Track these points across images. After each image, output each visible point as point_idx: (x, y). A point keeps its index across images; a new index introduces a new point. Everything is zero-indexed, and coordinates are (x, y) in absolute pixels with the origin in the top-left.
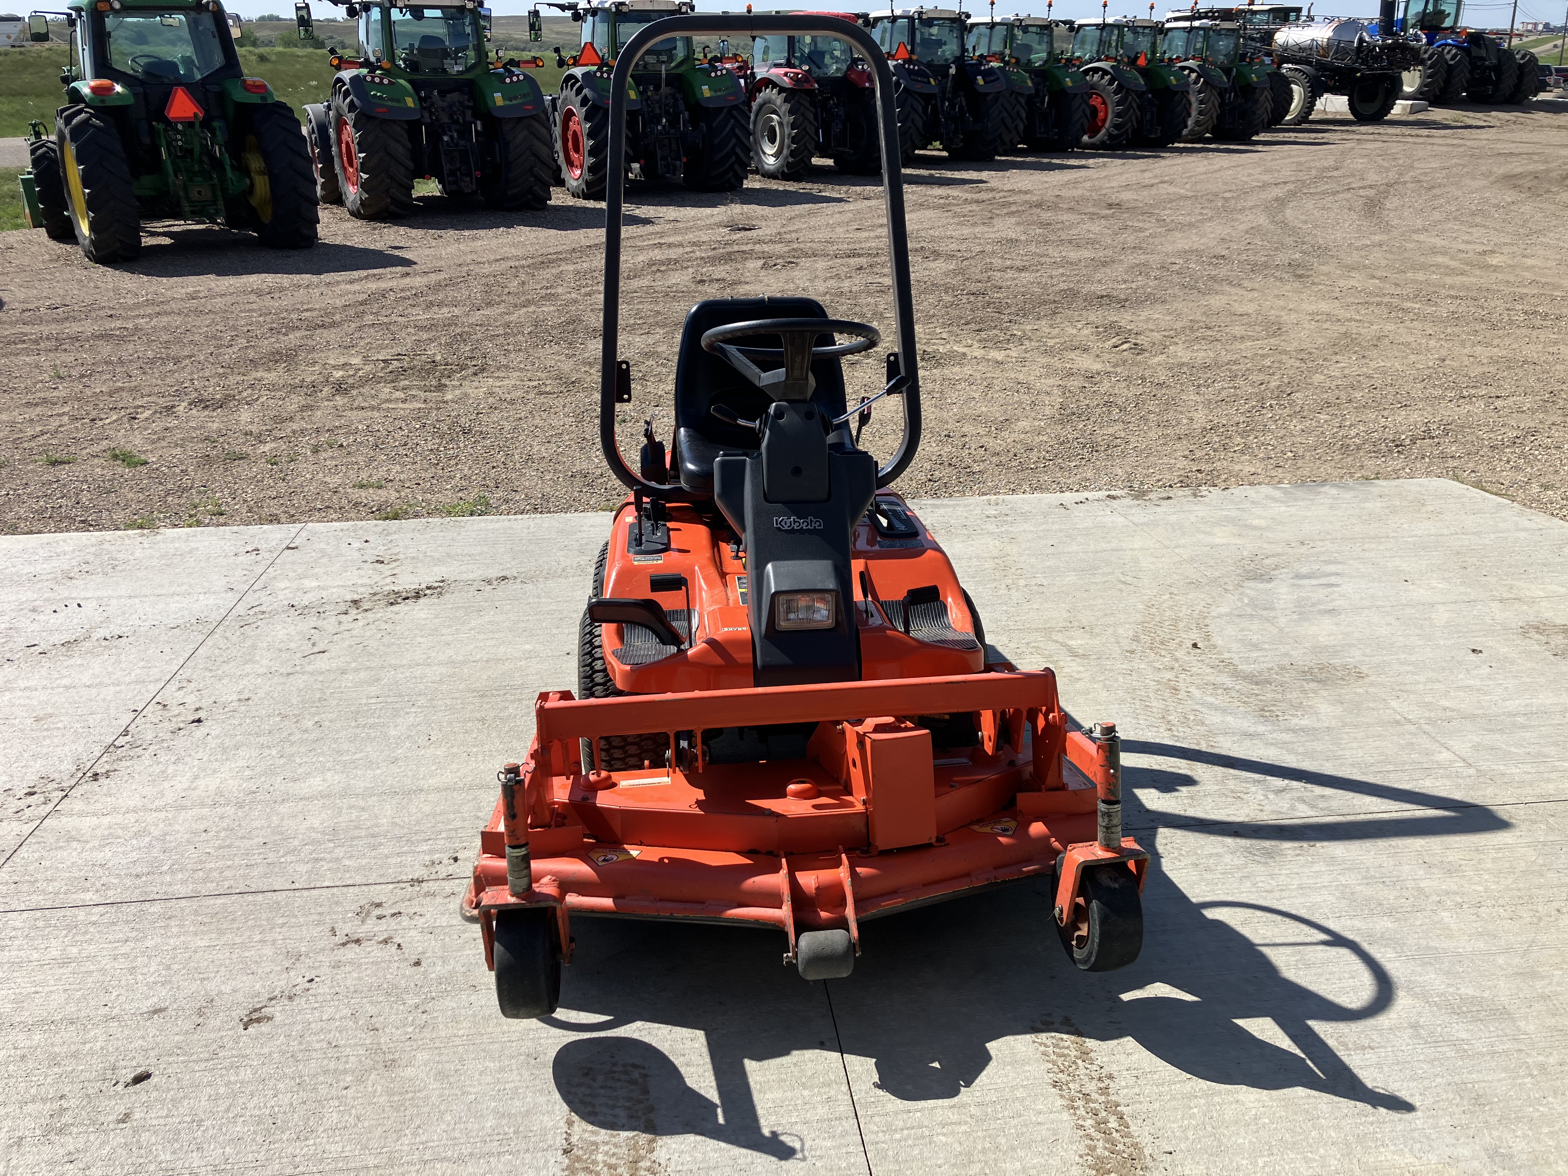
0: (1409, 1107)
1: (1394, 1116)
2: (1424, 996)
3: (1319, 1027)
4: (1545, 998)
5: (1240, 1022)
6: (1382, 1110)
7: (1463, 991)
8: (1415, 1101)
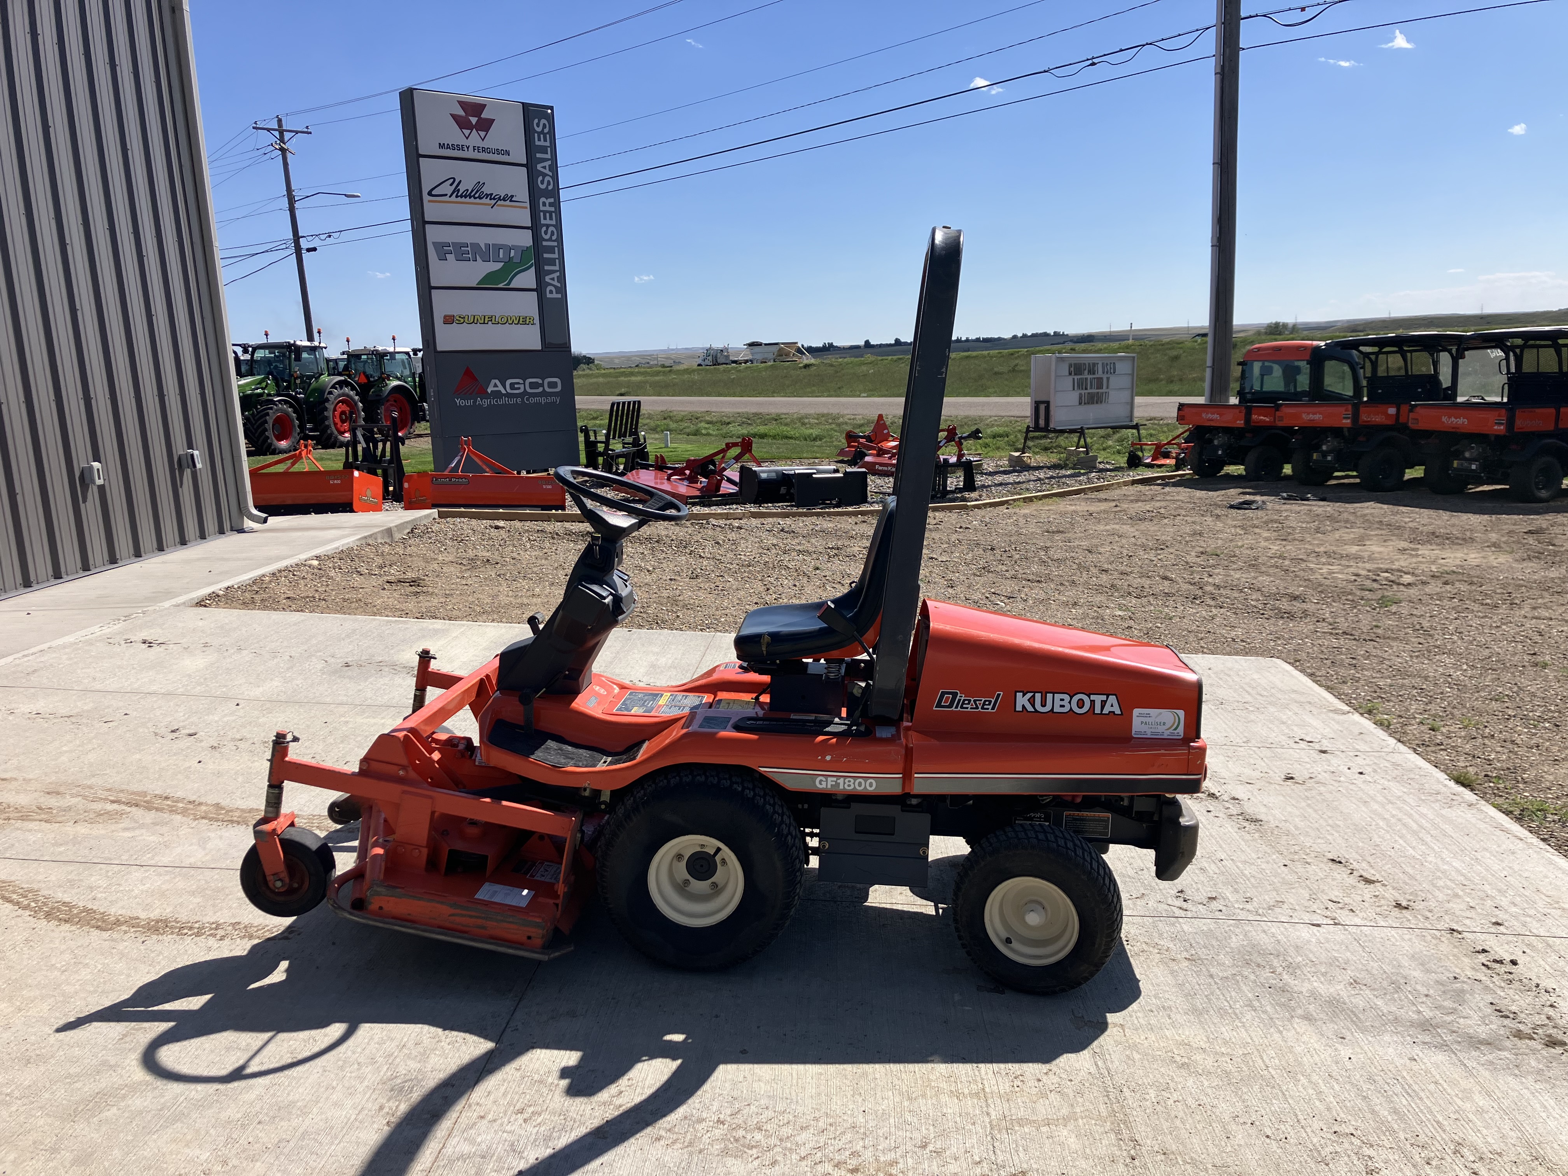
0: (59, 1030)
1: (61, 1022)
2: (133, 1088)
3: (164, 1026)
4: (54, 1150)
5: (208, 997)
6: (72, 1019)
7: (114, 1110)
8: (57, 1035)
